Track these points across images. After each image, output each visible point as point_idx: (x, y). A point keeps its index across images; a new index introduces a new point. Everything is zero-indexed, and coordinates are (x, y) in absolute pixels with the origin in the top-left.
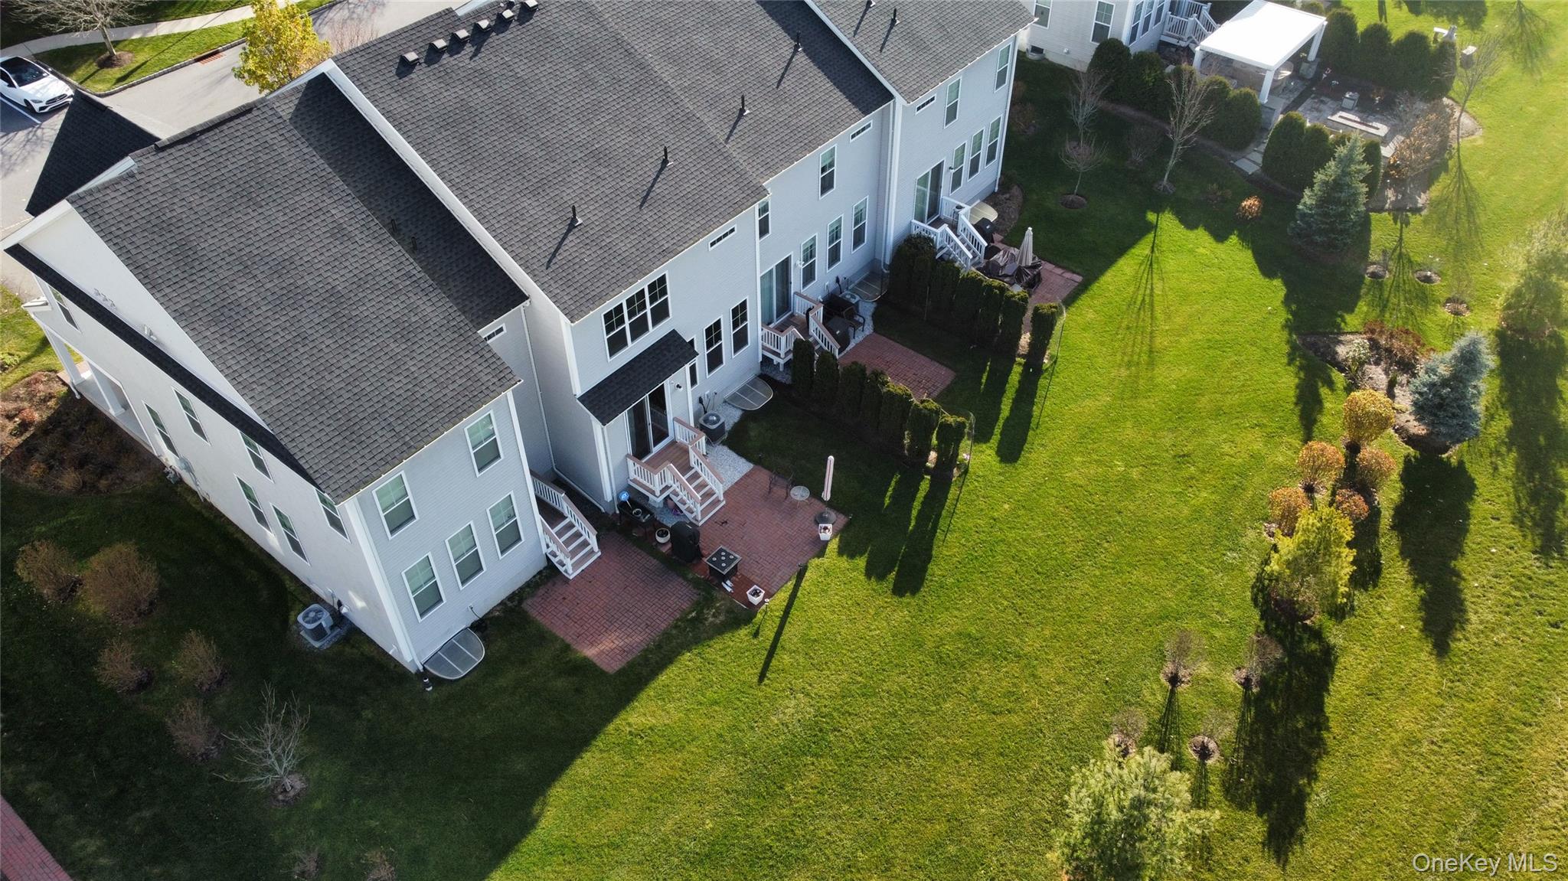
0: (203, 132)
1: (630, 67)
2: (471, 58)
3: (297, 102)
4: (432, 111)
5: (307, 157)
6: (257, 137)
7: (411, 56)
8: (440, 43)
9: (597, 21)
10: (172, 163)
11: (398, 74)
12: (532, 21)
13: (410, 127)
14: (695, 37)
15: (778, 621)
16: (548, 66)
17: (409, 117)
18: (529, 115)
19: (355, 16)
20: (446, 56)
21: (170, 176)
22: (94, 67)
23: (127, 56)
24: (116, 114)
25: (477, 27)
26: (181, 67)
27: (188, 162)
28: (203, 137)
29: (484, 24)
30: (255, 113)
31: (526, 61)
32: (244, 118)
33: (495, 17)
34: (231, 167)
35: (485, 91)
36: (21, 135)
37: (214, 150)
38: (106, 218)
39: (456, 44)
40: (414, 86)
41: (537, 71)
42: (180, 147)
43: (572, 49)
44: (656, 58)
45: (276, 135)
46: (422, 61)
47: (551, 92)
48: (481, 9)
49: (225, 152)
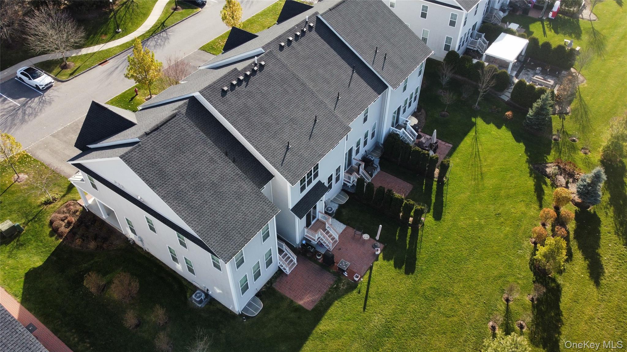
0: (161, 126)
1: (299, 85)
2: (245, 87)
3: (186, 108)
4: (235, 109)
5: (197, 132)
6: (179, 126)
7: (226, 88)
8: (235, 82)
9: (286, 68)
10: (152, 139)
11: (222, 96)
12: (264, 70)
13: (229, 116)
14: (319, 70)
15: (366, 286)
16: (272, 87)
17: (228, 112)
18: (268, 107)
19: (158, 44)
20: (237, 87)
21: (153, 144)
22: (60, 69)
23: (72, 64)
24: (111, 111)
25: (246, 74)
26: (94, 68)
27: (158, 138)
28: (161, 128)
29: (248, 73)
30: (177, 117)
31: (264, 86)
32: (174, 119)
33: (251, 70)
34: (172, 139)
35: (252, 99)
36: (37, 99)
37: (165, 133)
38: (134, 163)
39: (240, 82)
40: (228, 100)
41: (268, 90)
42: (154, 133)
43: (279, 80)
44: (307, 80)
45: (185, 125)
46: (229, 90)
47: (274, 97)
48: (246, 67)
49: (169, 133)
